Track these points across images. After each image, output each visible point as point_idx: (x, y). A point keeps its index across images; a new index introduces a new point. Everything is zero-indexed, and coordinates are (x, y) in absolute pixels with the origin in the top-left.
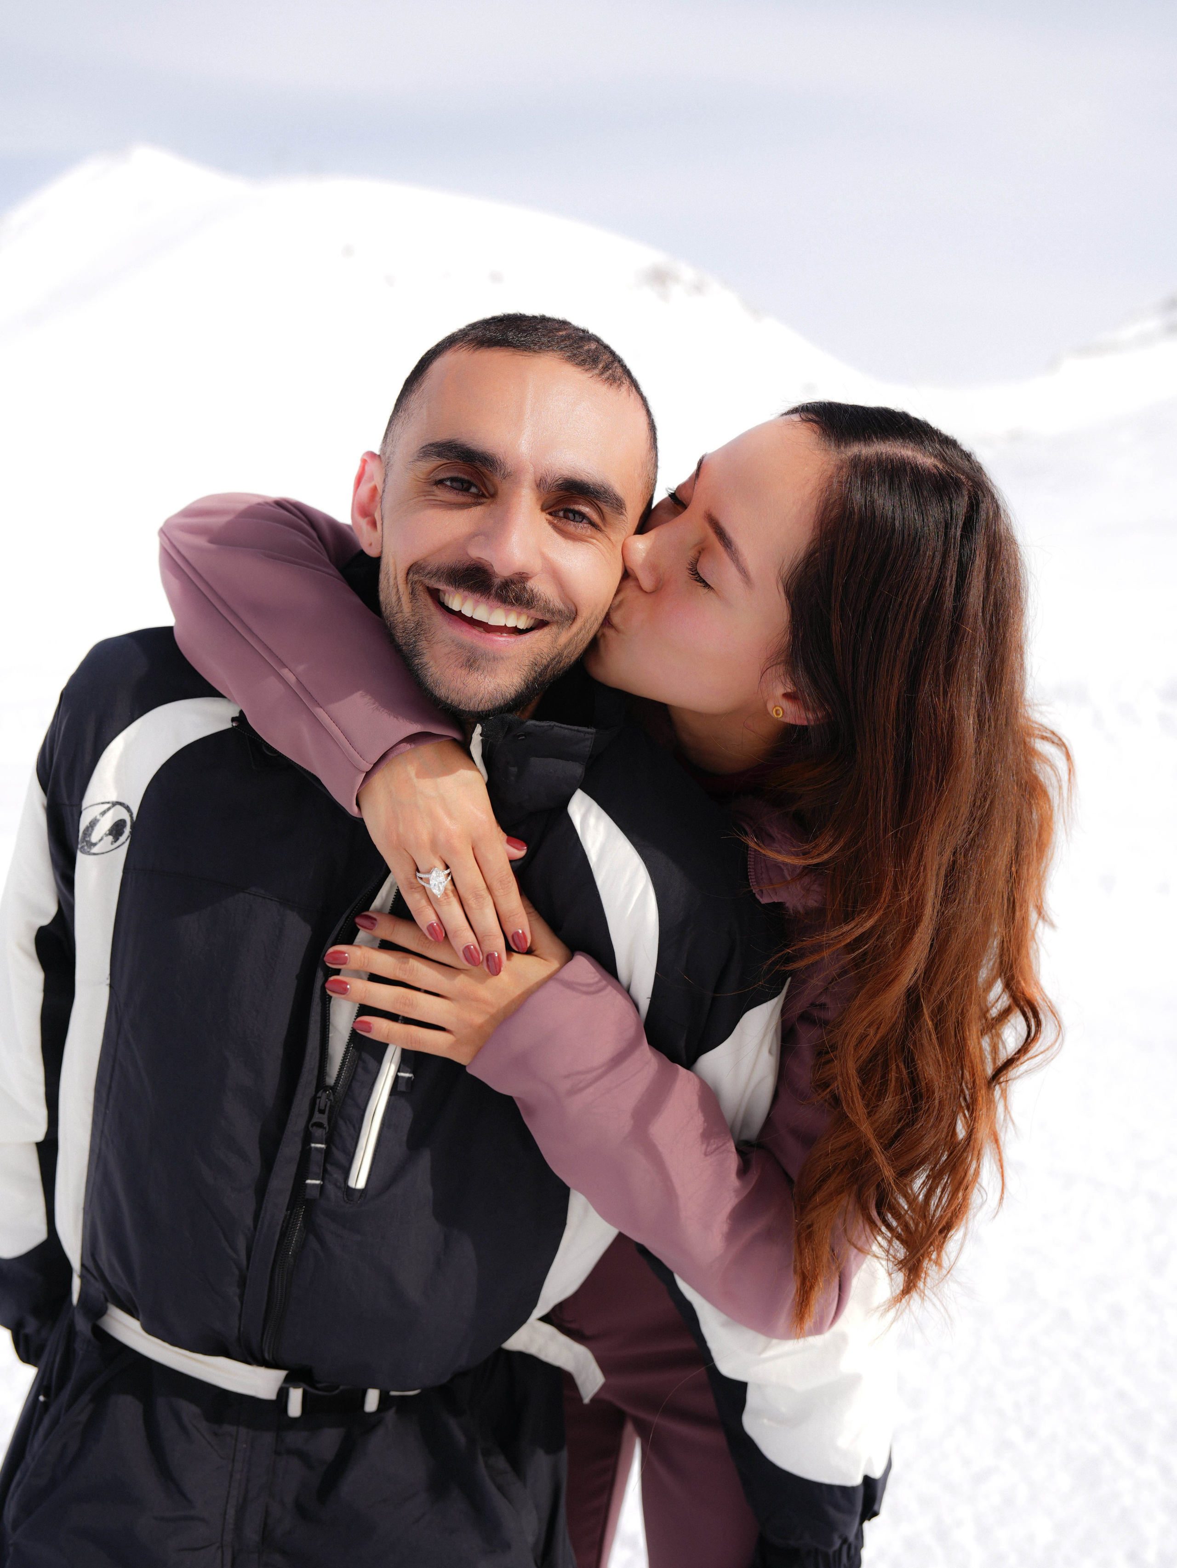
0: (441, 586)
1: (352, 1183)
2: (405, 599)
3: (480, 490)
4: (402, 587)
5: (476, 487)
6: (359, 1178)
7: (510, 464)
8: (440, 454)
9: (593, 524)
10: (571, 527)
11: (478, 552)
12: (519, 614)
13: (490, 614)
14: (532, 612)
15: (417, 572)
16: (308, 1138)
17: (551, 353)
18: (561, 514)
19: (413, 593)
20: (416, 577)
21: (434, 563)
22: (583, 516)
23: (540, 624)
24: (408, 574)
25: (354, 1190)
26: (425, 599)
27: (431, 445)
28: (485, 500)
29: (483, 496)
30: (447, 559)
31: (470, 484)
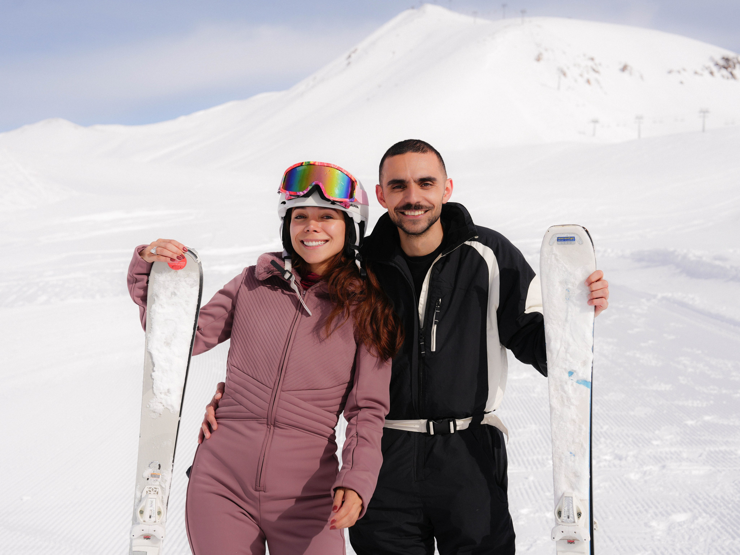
0: (403, 211)
1: (432, 350)
2: (396, 216)
3: (403, 187)
4: (394, 213)
5: (402, 186)
6: (434, 349)
7: (407, 180)
8: (392, 183)
9: (431, 185)
10: (425, 187)
11: (407, 201)
12: (421, 211)
13: (415, 213)
14: (423, 209)
15: (396, 209)
16: (419, 342)
17: (408, 152)
18: (423, 185)
19: (397, 214)
20: (396, 211)
21: (399, 206)
22: (428, 184)
23: (426, 211)
24: (394, 210)
25: (433, 352)
26: (400, 214)
27: (389, 182)
28: (405, 189)
29: (404, 188)
30: (402, 204)
31: (401, 186)
